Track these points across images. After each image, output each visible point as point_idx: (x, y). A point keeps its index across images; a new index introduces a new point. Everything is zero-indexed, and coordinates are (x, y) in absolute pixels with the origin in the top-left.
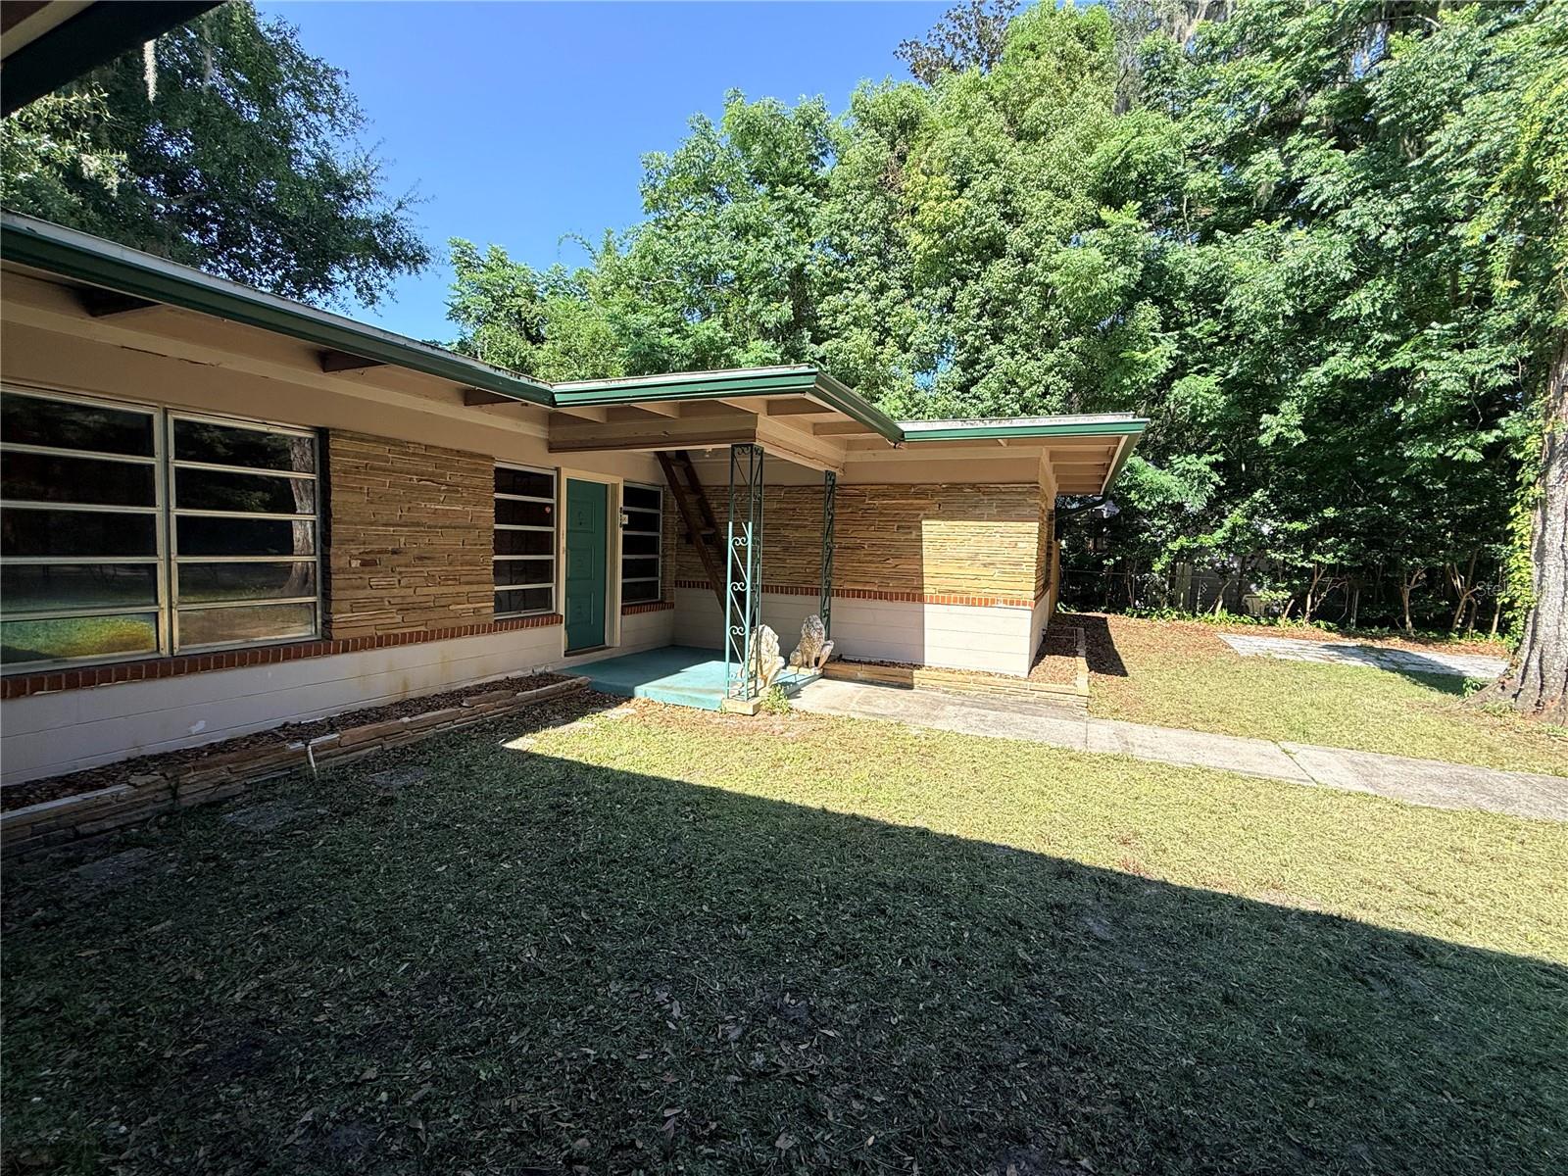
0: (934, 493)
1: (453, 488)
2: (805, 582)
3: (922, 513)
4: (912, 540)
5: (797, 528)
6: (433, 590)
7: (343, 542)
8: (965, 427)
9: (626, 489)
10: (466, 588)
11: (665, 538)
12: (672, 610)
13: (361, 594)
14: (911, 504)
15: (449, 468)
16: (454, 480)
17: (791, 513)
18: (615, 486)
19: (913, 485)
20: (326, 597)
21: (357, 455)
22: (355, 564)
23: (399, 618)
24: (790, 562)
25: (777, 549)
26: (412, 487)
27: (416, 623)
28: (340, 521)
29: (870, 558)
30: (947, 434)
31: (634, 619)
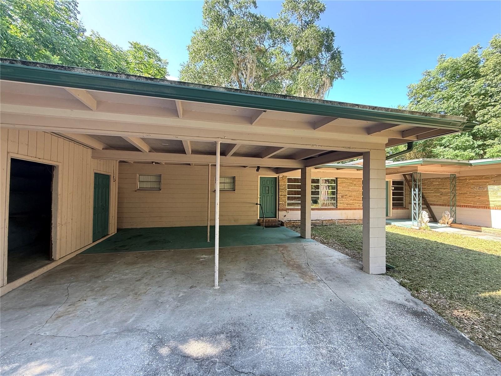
0: (492, 178)
1: (355, 185)
2: (448, 203)
3: (488, 183)
4: (485, 191)
5: (445, 189)
6: (351, 201)
7: (339, 194)
8: (493, 160)
9: (393, 181)
10: (357, 201)
11: (405, 192)
12: (408, 210)
13: (341, 201)
14: (484, 181)
15: (354, 181)
16: (355, 183)
17: (443, 185)
18: (390, 181)
19: (484, 176)
20: (337, 202)
21: (341, 181)
22: (341, 197)
23: (346, 206)
24: (443, 198)
25: (439, 194)
26: (349, 185)
27: (349, 206)
28: (338, 191)
29: (469, 196)
30: (486, 163)
31: (395, 211)
